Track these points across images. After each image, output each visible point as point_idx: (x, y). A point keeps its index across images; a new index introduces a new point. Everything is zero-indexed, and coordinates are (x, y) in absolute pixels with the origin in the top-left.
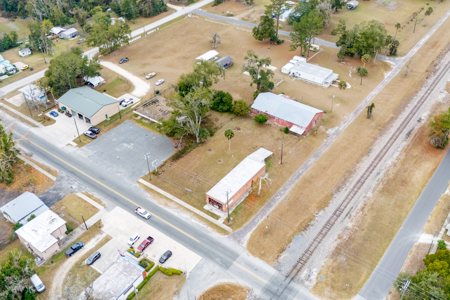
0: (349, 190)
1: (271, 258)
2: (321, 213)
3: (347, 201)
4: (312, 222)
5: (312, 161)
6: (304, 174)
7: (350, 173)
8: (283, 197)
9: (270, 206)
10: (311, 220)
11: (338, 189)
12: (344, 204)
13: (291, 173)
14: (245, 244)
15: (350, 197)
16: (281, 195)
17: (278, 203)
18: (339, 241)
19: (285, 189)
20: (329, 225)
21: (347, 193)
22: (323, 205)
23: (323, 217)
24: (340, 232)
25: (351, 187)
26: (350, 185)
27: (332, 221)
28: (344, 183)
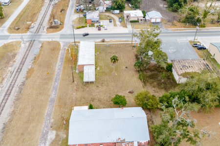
0: (15, 86)
1: (45, 43)
2: (30, 67)
3: (15, 79)
4: (33, 61)
5: (53, 95)
6: (53, 83)
7: (18, 99)
8: (57, 65)
9: (62, 58)
10: (34, 62)
11: (23, 84)
12: (16, 76)
13: (63, 80)
14: (61, 43)
15: (14, 81)
16: (59, 65)
17: (58, 62)
18: (14, 60)
19: (59, 69)
20: (22, 63)
21: (16, 84)
22: (30, 72)
23: (28, 65)
24: (15, 63)
25: (14, 89)
26: (15, 90)
27: (21, 65)
28: (21, 90)
